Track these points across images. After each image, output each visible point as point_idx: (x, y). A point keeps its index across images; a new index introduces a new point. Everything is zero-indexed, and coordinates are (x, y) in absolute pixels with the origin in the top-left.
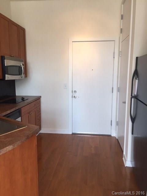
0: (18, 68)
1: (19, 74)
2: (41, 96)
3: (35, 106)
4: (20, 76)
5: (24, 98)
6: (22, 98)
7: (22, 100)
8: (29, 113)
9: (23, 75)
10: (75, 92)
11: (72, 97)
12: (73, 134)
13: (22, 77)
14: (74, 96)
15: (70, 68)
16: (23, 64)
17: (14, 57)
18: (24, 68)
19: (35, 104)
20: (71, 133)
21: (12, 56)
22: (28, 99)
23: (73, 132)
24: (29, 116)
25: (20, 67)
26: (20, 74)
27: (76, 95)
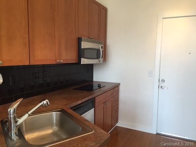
0: (97, 50)
1: (96, 57)
2: (120, 83)
3: (112, 94)
4: (98, 60)
5: (100, 85)
6: (99, 84)
7: (99, 87)
8: (104, 103)
9: (101, 59)
10: (163, 81)
11: (159, 88)
12: (158, 134)
13: (99, 62)
14: (162, 87)
15: (158, 51)
16: (102, 47)
17: (92, 38)
18: (102, 51)
19: (112, 93)
20: (155, 133)
21: (91, 38)
22: (104, 86)
23: (158, 132)
24: (104, 107)
25: (98, 50)
26: (98, 57)
27: (163, 85)
